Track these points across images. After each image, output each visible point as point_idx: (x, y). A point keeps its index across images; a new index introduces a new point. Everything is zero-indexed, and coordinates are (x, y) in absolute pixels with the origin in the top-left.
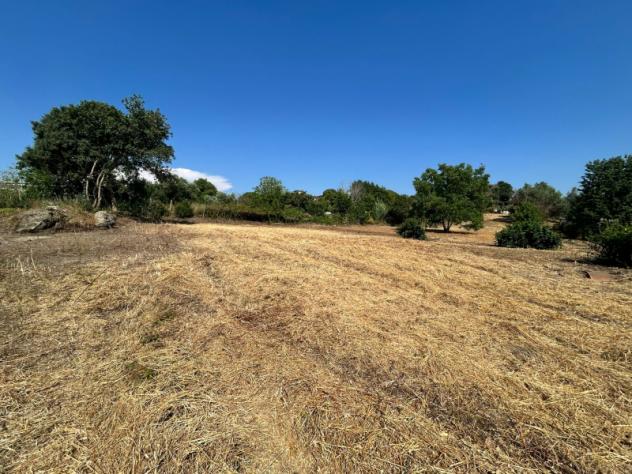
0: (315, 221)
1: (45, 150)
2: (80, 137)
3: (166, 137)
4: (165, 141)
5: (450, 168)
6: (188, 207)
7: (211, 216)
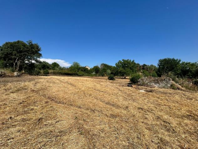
0: (88, 75)
1: (3, 54)
2: (14, 50)
3: (40, 51)
4: (39, 52)
5: (125, 61)
6: (48, 71)
7: (55, 74)
